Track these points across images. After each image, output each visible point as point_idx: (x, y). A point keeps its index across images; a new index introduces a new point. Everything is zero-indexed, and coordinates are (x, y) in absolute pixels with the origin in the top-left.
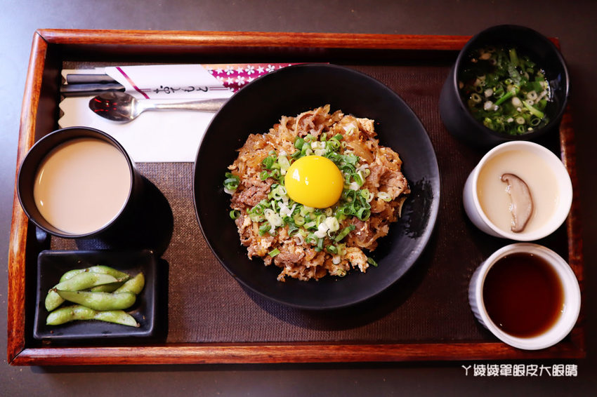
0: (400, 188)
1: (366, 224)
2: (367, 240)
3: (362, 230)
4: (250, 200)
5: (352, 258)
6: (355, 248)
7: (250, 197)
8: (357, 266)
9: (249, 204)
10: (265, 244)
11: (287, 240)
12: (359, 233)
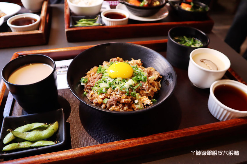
0: (157, 74)
1: (146, 83)
2: (148, 90)
3: (145, 84)
4: (93, 84)
5: (144, 100)
6: (144, 96)
7: (92, 83)
8: (147, 104)
9: (92, 85)
10: (101, 96)
11: (111, 93)
12: (144, 86)
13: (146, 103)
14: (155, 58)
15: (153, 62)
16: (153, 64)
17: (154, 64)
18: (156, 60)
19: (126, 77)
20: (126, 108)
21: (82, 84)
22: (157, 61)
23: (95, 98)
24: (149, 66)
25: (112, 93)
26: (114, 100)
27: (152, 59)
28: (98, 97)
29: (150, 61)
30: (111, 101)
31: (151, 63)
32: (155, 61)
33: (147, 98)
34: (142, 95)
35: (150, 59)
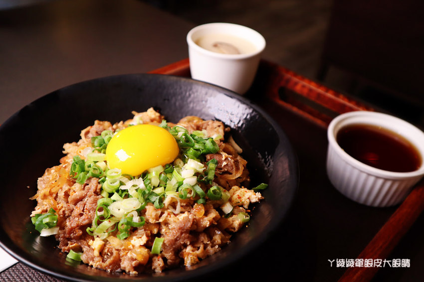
0: (219, 126)
1: (222, 153)
3: (223, 158)
4: (83, 217)
5: (240, 198)
6: (233, 187)
7: (81, 215)
8: (250, 203)
9: (86, 222)
10: (138, 240)
11: (161, 216)
12: (225, 163)
13: (248, 201)
14: (188, 94)
15: (185, 103)
16: (188, 107)
17: (193, 108)
18: (192, 96)
19: (169, 159)
20: (218, 237)
21: (45, 233)
22: (194, 98)
23: (122, 253)
24: (180, 115)
25: (165, 215)
26: (182, 233)
27: (179, 97)
28: (131, 247)
29: (177, 104)
30: (176, 240)
31: (181, 107)
32: (189, 100)
33: (243, 190)
34: (228, 187)
35: (176, 100)
